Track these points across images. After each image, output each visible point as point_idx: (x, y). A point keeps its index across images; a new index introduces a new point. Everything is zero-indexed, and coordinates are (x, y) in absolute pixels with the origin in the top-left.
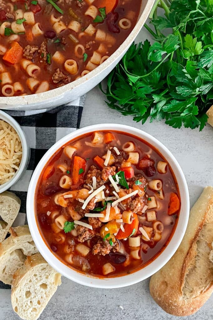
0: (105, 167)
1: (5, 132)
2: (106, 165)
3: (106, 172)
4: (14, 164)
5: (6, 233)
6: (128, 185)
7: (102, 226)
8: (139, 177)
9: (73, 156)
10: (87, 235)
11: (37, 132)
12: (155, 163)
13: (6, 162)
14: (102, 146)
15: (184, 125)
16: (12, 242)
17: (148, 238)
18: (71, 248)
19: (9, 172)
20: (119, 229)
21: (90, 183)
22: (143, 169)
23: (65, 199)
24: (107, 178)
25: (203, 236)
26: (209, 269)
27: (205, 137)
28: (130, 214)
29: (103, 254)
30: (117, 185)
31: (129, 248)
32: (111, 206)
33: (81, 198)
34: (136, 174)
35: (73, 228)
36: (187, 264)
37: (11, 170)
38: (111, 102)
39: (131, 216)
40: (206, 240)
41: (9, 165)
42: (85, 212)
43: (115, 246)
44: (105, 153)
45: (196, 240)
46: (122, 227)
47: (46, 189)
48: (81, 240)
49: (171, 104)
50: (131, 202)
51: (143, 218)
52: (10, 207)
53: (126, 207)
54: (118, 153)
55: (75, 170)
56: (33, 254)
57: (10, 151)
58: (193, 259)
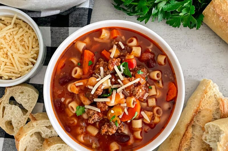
0: (112, 59)
1: (23, 30)
2: (112, 57)
3: (112, 63)
4: (32, 58)
5: (27, 119)
6: (131, 74)
7: (109, 110)
8: (141, 68)
9: (83, 50)
10: (96, 118)
11: (52, 32)
12: (155, 56)
13: (25, 56)
14: (109, 41)
15: (183, 25)
16: (32, 126)
17: (149, 120)
18: (83, 129)
19: (28, 65)
20: (123, 112)
21: (99, 73)
22: (144, 61)
23: (77, 87)
24: (113, 68)
25: (198, 121)
26: (203, 149)
27: (201, 36)
28: (133, 99)
29: (110, 134)
30: (122, 74)
31: (132, 129)
32: (117, 92)
33: (90, 85)
34: (138, 66)
35: (84, 112)
36: (183, 144)
37: (30, 63)
38: (117, 4)
39: (134, 101)
40: (200, 125)
41: (28, 59)
42: (94, 97)
43: (120, 127)
44: (112, 47)
45: (191, 124)
46: (126, 110)
47: (61, 79)
48: (91, 121)
49: (171, 4)
50: (134, 88)
51: (145, 104)
52: (29, 97)
53: (130, 93)
54: (123, 47)
55: (85, 62)
56: (50, 137)
57: (28, 47)
58: (188, 140)
